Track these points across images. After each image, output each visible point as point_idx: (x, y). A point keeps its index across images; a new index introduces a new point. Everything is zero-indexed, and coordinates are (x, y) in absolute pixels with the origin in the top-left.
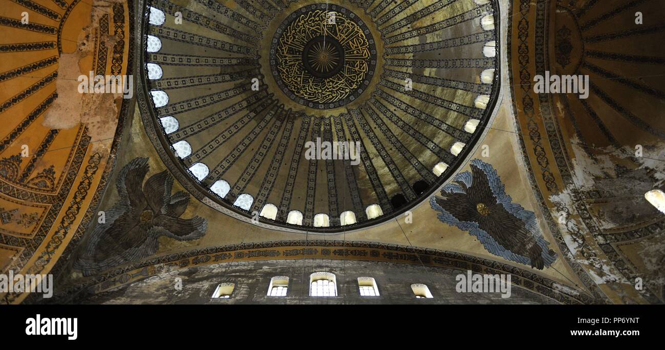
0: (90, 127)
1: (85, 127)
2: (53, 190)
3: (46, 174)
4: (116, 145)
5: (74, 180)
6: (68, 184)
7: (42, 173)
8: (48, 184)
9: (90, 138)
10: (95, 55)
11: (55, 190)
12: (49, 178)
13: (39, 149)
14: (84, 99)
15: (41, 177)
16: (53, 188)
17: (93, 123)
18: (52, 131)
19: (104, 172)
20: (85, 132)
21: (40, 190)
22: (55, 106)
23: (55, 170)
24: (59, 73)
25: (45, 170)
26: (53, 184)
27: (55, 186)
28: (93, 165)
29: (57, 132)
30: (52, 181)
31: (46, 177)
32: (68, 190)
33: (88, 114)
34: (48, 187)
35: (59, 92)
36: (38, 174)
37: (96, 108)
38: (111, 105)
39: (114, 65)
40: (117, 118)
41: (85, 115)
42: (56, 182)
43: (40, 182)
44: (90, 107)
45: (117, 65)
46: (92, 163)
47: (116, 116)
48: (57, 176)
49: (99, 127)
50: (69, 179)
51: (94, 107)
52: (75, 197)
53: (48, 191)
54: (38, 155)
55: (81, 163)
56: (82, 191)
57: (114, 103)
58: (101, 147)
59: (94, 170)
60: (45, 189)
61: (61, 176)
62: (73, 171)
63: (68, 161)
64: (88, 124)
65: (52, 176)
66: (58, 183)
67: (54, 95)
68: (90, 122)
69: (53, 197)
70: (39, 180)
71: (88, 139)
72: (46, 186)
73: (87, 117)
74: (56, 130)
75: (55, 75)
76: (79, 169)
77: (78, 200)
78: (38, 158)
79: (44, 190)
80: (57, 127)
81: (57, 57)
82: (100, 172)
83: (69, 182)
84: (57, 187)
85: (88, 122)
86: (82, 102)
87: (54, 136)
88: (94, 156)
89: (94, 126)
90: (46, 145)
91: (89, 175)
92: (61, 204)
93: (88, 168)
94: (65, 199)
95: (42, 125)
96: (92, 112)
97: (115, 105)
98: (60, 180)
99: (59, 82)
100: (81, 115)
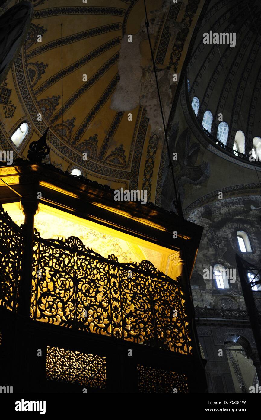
0: (148, 109)
1: (144, 109)
2: (126, 167)
3: (118, 152)
4: (170, 128)
5: (140, 158)
6: (136, 162)
7: (115, 151)
8: (121, 161)
9: (149, 119)
10: (157, 39)
11: (128, 167)
12: (121, 156)
13: (110, 130)
14: (142, 81)
15: (115, 154)
16: (125, 165)
17: (150, 105)
18: (119, 113)
19: (163, 152)
20: (144, 114)
21: (116, 166)
22: (118, 88)
23: (124, 148)
24: (121, 54)
25: (116, 149)
26: (125, 162)
27: (127, 163)
28: (153, 145)
29: (122, 115)
30: (124, 159)
31: (118, 155)
32: (138, 168)
33: (146, 97)
34: (122, 164)
35: (120, 73)
36: (112, 152)
37: (153, 92)
38: (166, 90)
39: (174, 51)
40: (171, 103)
41: (143, 97)
42: (127, 159)
43: (114, 159)
44: (148, 91)
45: (177, 52)
46: (152, 144)
47: (170, 101)
48: (127, 153)
49: (155, 110)
50: (137, 158)
51: (151, 91)
52: (145, 175)
53: (123, 167)
54: (109, 136)
55: (144, 142)
56: (149, 169)
57: (170, 88)
58: (158, 129)
59: (155, 150)
60: (119, 165)
61: (130, 154)
62: (138, 150)
63: (133, 141)
64: (146, 106)
65: (123, 154)
66: (129, 161)
67: (117, 77)
68: (147, 104)
69: (128, 173)
70: (114, 157)
71: (147, 120)
72: (120, 163)
73: (145, 99)
74: (121, 112)
75: (117, 56)
76: (142, 148)
77: (148, 177)
78: (110, 138)
79: (119, 167)
80: (121, 110)
81: (120, 38)
82: (159, 152)
83: (137, 160)
84: (129, 164)
85: (146, 104)
86: (140, 85)
87: (121, 118)
88: (152, 137)
89: (151, 108)
90: (114, 126)
91: (151, 154)
92: (136, 180)
93: (149, 148)
94: (137, 175)
95: (110, 109)
96: (150, 95)
97: (170, 90)
98: (129, 158)
99: (121, 63)
100: (140, 97)
